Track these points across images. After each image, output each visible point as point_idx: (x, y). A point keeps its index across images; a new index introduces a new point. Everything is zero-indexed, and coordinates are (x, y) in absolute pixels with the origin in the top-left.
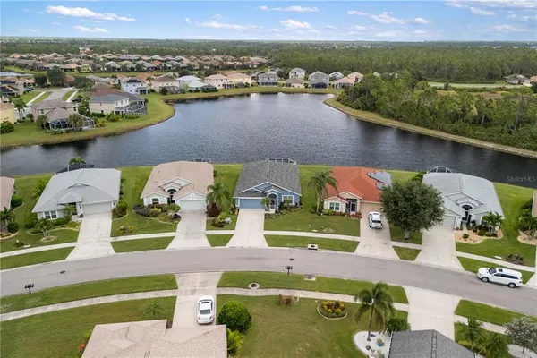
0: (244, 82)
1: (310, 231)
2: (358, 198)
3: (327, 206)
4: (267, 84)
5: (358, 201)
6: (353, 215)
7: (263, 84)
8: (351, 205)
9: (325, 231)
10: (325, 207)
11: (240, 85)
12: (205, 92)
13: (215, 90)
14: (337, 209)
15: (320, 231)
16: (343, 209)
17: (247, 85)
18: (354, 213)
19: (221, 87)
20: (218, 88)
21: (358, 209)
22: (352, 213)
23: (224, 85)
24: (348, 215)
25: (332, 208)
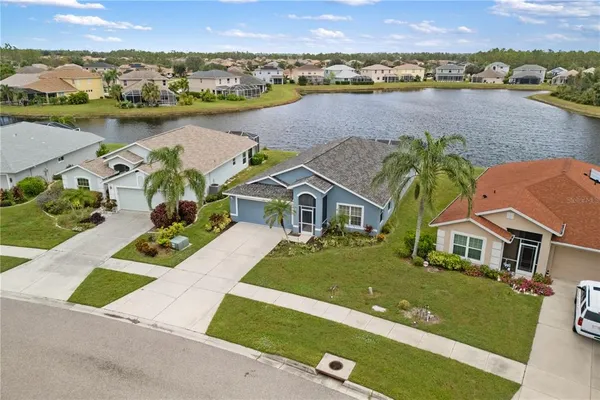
0: (414, 75)
1: (364, 306)
2: (546, 230)
3: (445, 242)
4: (445, 78)
5: (546, 242)
6: (522, 283)
7: (440, 78)
8: (522, 249)
9: (408, 315)
10: (440, 246)
11: (407, 78)
12: (355, 84)
13: (370, 82)
14: (476, 255)
15: (394, 315)
16: (492, 256)
17: (418, 79)
18: (528, 276)
19: (381, 80)
20: (375, 81)
21: (542, 266)
22: (519, 274)
23: (385, 78)
24: (507, 279)
25: (458, 251)
